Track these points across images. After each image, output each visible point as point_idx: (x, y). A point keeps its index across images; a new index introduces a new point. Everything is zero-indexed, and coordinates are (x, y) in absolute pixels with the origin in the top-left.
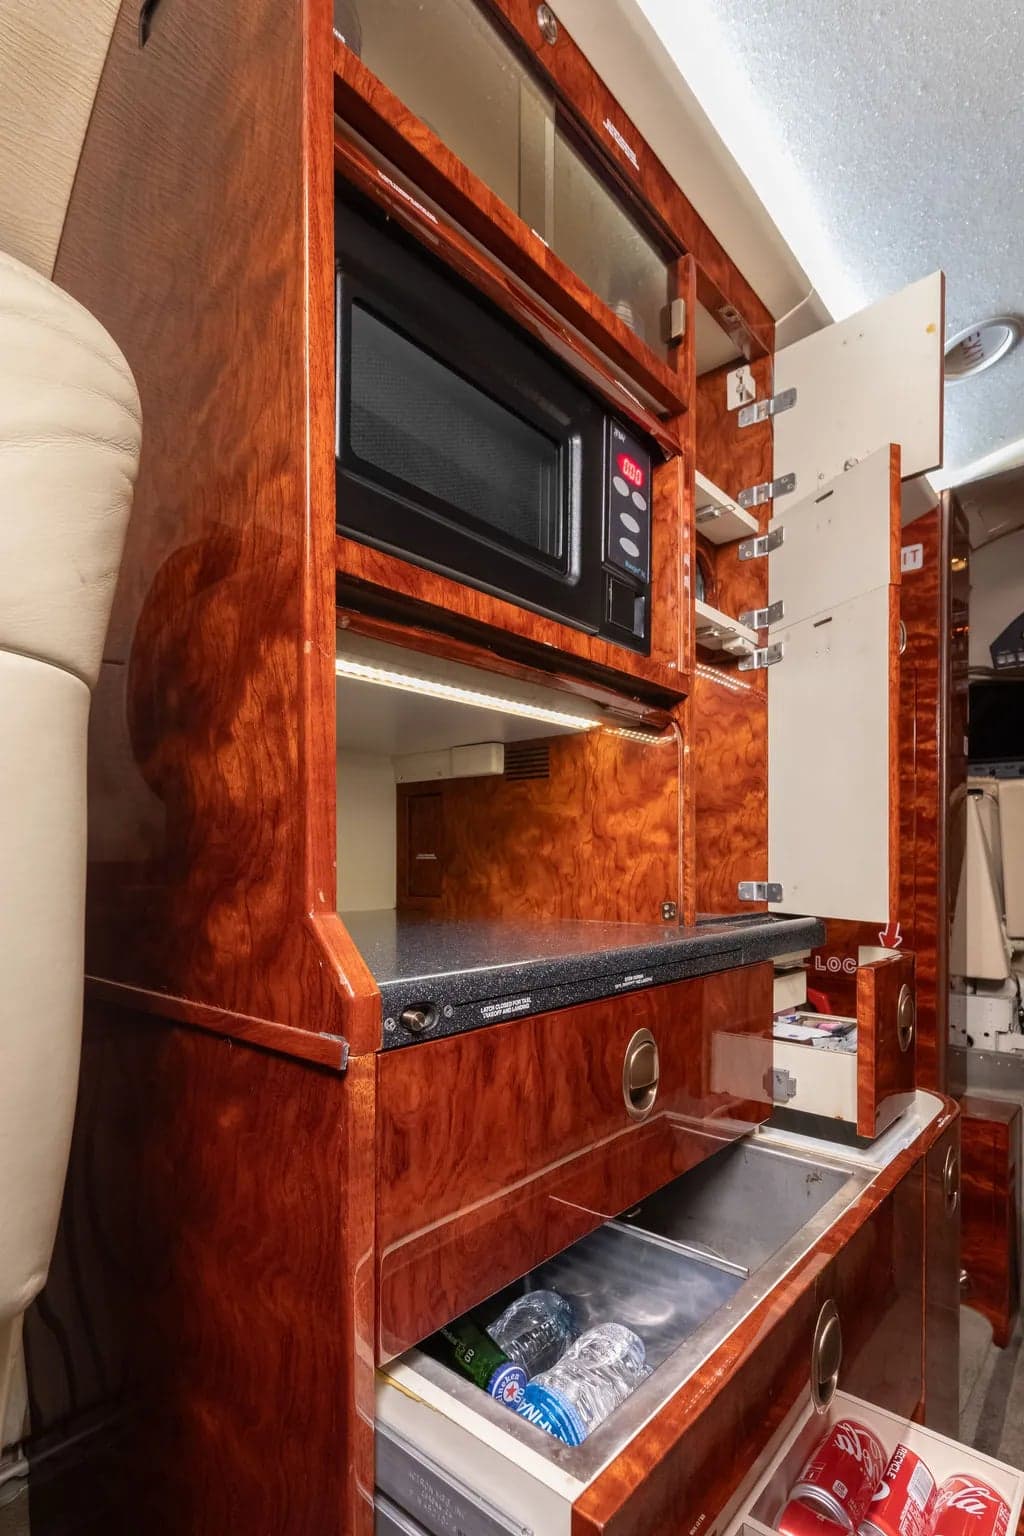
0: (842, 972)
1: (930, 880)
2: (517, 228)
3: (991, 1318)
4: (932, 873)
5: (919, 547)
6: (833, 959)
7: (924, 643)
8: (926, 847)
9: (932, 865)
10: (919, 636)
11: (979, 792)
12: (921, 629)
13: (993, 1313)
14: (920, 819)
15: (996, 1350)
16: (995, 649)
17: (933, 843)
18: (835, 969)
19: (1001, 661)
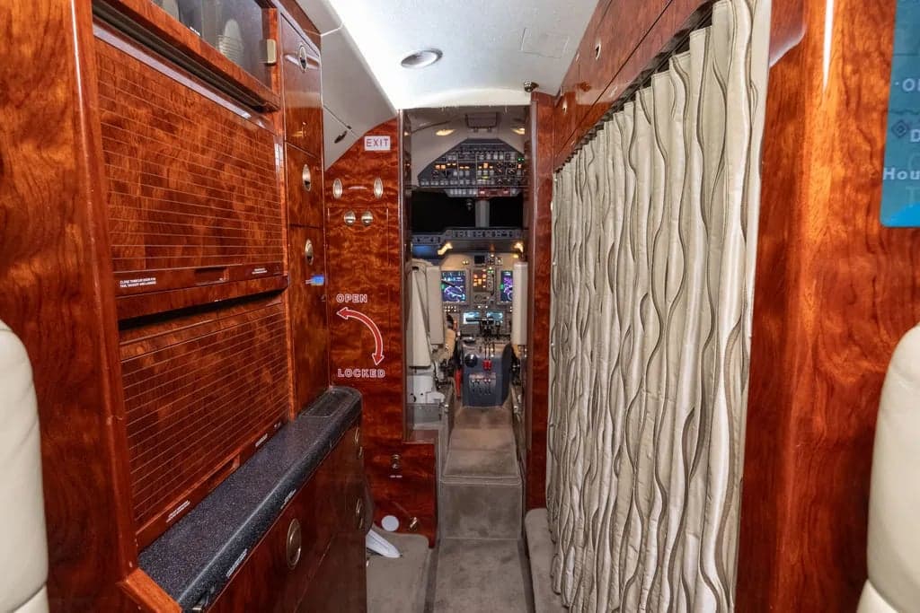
0: (353, 377)
1: (396, 324)
2: (183, 35)
3: (427, 536)
4: (397, 321)
5: (388, 138)
6: (348, 370)
7: (392, 194)
8: (395, 308)
9: (398, 317)
10: (389, 189)
11: (416, 268)
12: (390, 185)
13: (429, 534)
14: (392, 292)
15: (430, 551)
16: (420, 177)
17: (398, 305)
18: (349, 376)
19: (423, 184)
